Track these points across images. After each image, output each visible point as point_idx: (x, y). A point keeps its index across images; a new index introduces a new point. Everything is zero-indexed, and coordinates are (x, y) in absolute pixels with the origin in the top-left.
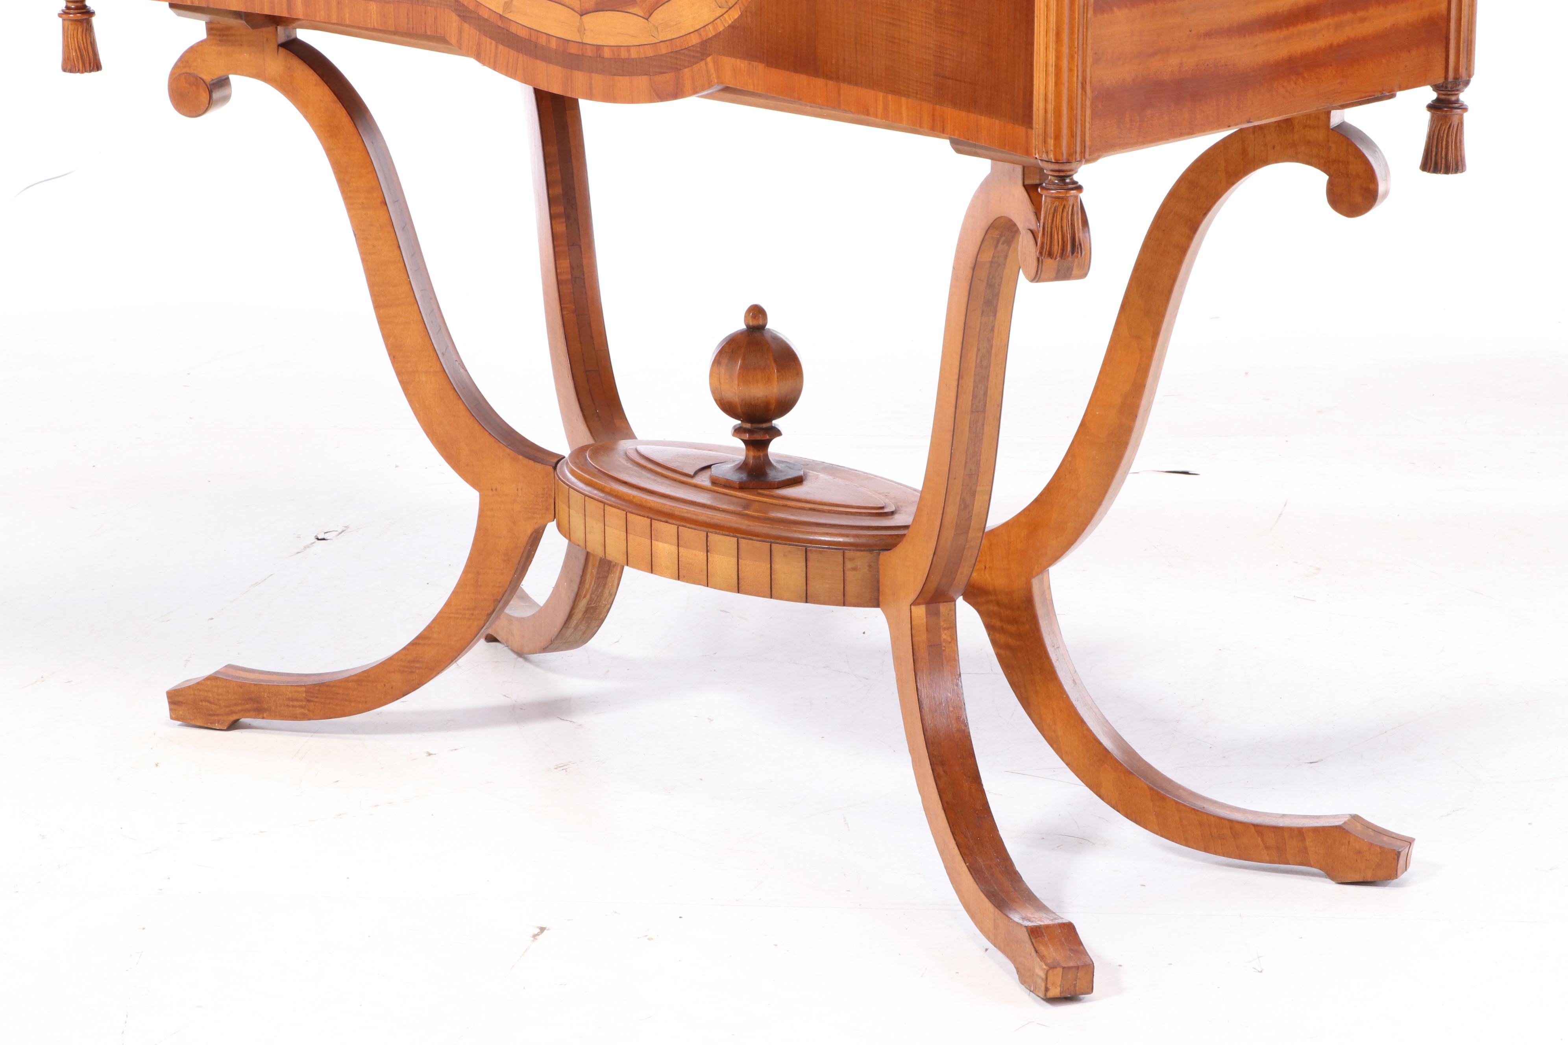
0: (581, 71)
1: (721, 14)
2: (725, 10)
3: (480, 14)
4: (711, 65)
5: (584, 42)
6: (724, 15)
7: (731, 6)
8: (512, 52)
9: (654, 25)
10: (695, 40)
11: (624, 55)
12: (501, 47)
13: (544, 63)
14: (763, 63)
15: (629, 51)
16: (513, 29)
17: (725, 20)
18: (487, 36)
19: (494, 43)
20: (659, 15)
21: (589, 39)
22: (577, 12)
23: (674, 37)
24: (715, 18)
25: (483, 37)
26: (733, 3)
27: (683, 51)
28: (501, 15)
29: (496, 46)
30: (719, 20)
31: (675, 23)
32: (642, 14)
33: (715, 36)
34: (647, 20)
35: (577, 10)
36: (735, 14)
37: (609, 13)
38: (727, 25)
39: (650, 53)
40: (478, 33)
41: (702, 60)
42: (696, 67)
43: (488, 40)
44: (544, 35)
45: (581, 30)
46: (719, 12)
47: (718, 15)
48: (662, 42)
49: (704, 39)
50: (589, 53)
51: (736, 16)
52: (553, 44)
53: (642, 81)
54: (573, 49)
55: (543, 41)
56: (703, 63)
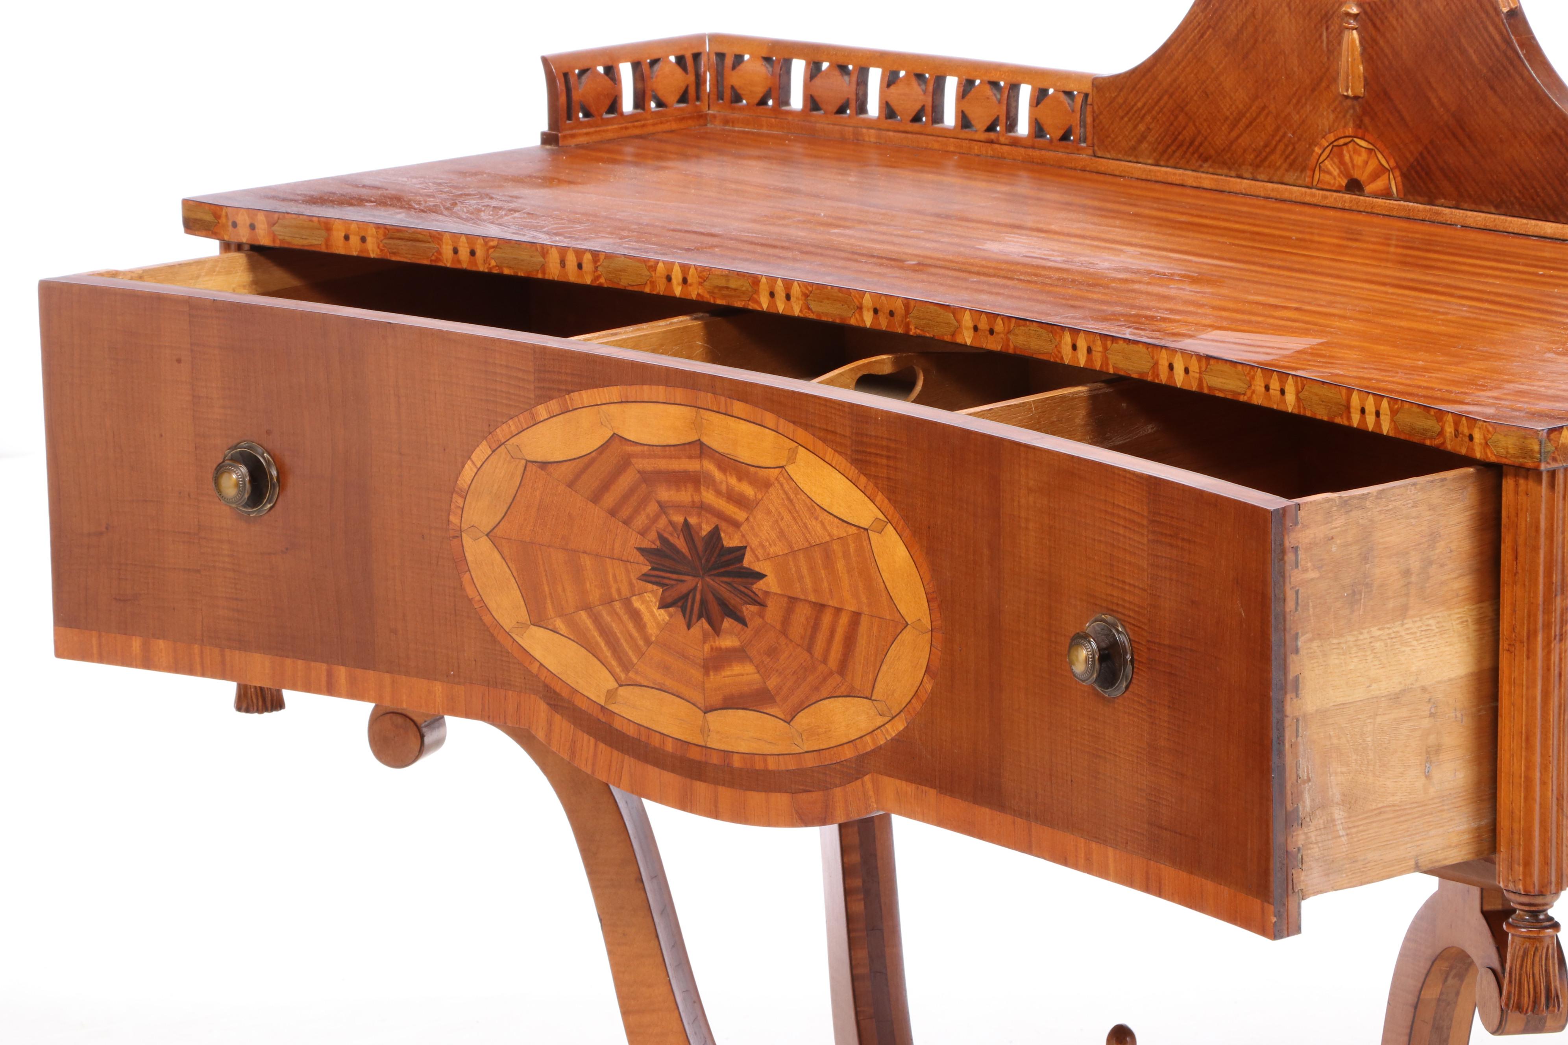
0: (705, 781)
1: (882, 723)
2: (887, 719)
3: (576, 703)
4: (869, 786)
5: (708, 745)
6: (886, 726)
7: (894, 715)
8: (616, 753)
9: (797, 731)
10: (849, 753)
11: (759, 765)
12: (601, 746)
13: (656, 769)
14: (935, 788)
15: (765, 761)
16: (617, 724)
17: (887, 731)
18: (584, 732)
19: (592, 740)
20: (803, 719)
21: (714, 743)
22: (699, 708)
23: (822, 747)
24: (875, 728)
25: (580, 733)
26: (898, 711)
27: (834, 766)
28: (602, 707)
29: (596, 744)
30: (879, 730)
31: (824, 730)
32: (782, 716)
33: (873, 751)
34: (789, 723)
35: (699, 705)
36: (899, 725)
37: (741, 713)
38: (889, 738)
39: (792, 766)
40: (572, 726)
41: (857, 779)
42: (849, 787)
43: (586, 736)
44: (658, 734)
45: (704, 730)
46: (880, 721)
47: (879, 724)
48: (806, 752)
49: (861, 753)
50: (715, 760)
51: (901, 728)
52: (669, 747)
53: (781, 800)
54: (694, 754)
55: (656, 741)
56: (859, 782)
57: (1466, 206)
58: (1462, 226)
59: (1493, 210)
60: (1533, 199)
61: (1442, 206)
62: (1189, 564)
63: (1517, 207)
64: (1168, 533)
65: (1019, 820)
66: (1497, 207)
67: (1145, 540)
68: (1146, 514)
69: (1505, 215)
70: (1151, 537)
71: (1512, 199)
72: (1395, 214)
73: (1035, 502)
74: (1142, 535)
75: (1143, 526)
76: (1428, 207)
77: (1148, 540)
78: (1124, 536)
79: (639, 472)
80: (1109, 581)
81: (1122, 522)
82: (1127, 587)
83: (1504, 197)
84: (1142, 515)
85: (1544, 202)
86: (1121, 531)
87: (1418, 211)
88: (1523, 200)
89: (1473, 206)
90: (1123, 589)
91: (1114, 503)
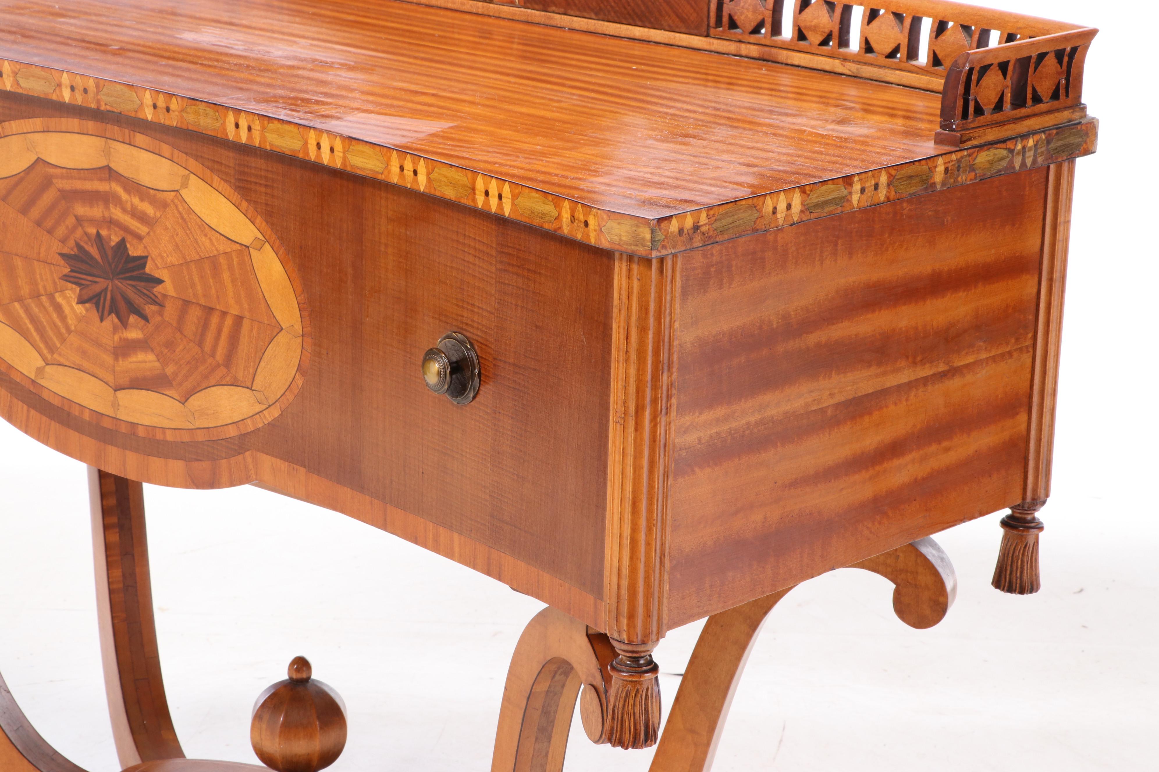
0: (116, 446)
1: (260, 410)
2: (264, 407)
3: (12, 376)
4: (249, 460)
5: (118, 417)
6: (264, 412)
7: (271, 403)
8: (44, 419)
9: (191, 411)
10: (232, 432)
11: (159, 436)
12: (33, 412)
13: (77, 434)
14: (305, 467)
15: (164, 433)
16: (45, 395)
17: (265, 416)
18: (19, 399)
19: (25, 407)
20: (195, 401)
21: (123, 415)
22: (111, 387)
23: (210, 426)
24: (255, 413)
25: (15, 400)
26: (274, 401)
27: (220, 442)
28: (33, 381)
29: (28, 411)
30: (258, 415)
31: (212, 412)
32: (178, 398)
33: (253, 432)
34: (183, 404)
35: (111, 384)
36: (275, 412)
37: (144, 392)
38: (266, 422)
39: (186, 438)
40: (9, 395)
41: (240, 454)
42: (233, 460)
43: (20, 403)
44: (77, 405)
45: (115, 405)
46: (258, 408)
47: (258, 410)
48: (198, 428)
49: (243, 433)
50: (124, 429)
51: (276, 415)
52: (87, 416)
53: (177, 466)
54: (107, 424)
55: (76, 411)
56: (240, 457)
57: (572, 13)
58: (569, 29)
59: (593, 16)
60: (625, 8)
61: (554, 12)
62: (534, 292)
63: (613, 14)
64: (515, 263)
65: (375, 501)
66: (596, 14)
67: (493, 269)
68: (494, 245)
69: (603, 20)
70: (499, 266)
71: (608, 7)
72: (517, 18)
73: (393, 230)
74: (491, 263)
75: (492, 256)
76: (543, 13)
77: (497, 269)
78: (474, 264)
79: (59, 190)
80: (460, 303)
81: (472, 251)
82: (476, 310)
83: (602, 5)
84: (491, 246)
85: (633, 11)
86: (471, 259)
87: (535, 16)
88: (617, 9)
89: (578, 13)
90: (473, 311)
91: (465, 235)
